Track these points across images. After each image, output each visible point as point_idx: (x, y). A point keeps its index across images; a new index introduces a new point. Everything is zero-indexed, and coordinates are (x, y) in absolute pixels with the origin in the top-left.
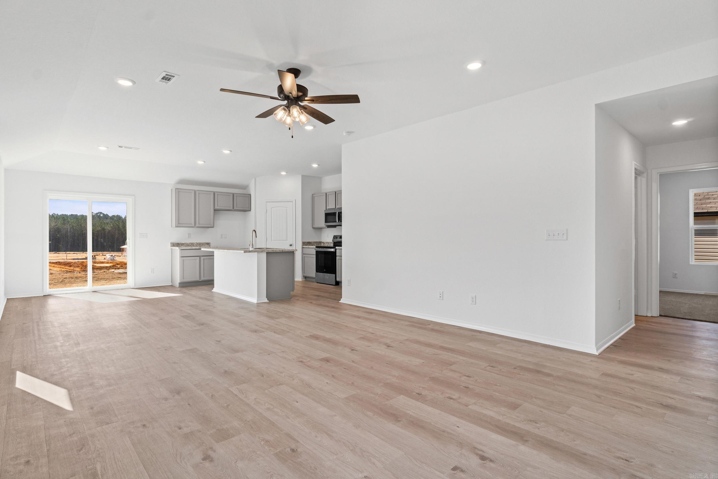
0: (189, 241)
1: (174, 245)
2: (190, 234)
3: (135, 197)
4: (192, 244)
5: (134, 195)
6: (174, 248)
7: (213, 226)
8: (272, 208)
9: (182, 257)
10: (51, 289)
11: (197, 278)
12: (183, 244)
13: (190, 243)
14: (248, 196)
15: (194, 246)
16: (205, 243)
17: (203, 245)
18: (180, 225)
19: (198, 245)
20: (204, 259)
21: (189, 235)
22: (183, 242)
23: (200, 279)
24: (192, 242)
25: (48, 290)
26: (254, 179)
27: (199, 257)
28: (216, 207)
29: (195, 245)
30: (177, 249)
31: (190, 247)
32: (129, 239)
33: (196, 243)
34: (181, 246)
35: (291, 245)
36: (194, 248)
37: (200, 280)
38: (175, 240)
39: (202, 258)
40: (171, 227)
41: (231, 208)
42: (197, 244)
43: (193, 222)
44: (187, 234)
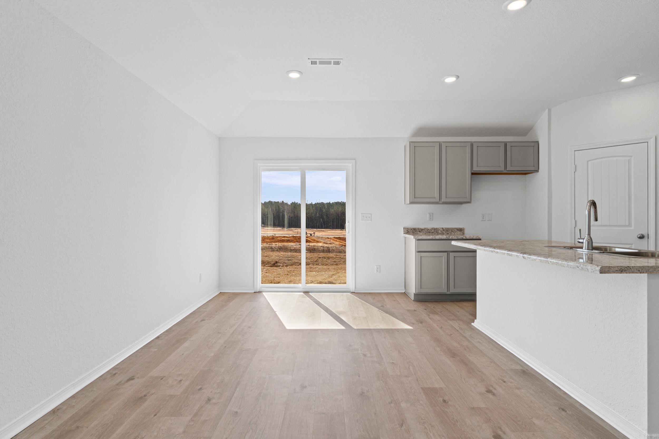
0: (430, 226)
1: (408, 231)
2: (433, 214)
3: (356, 161)
4: (435, 231)
5: (354, 159)
6: (407, 236)
7: (469, 201)
8: (588, 161)
9: (419, 252)
10: (263, 284)
11: (443, 290)
12: (422, 230)
13: (432, 228)
14: (533, 144)
15: (438, 234)
16: (455, 228)
17: (453, 233)
18: (417, 200)
19: (444, 232)
20: (454, 257)
21: (431, 216)
22: (422, 227)
23: (447, 291)
24: (435, 227)
25: (259, 285)
26: (547, 111)
27: (446, 253)
28: (476, 169)
29: (440, 232)
30: (411, 239)
31: (431, 236)
32: (349, 222)
33: (441, 229)
34: (418, 232)
35: (642, 237)
36: (437, 237)
37: (448, 293)
38: (410, 224)
39: (452, 255)
40: (404, 204)
41: (502, 169)
42: (444, 230)
43: (437, 195)
44: (428, 214)
